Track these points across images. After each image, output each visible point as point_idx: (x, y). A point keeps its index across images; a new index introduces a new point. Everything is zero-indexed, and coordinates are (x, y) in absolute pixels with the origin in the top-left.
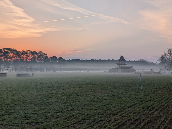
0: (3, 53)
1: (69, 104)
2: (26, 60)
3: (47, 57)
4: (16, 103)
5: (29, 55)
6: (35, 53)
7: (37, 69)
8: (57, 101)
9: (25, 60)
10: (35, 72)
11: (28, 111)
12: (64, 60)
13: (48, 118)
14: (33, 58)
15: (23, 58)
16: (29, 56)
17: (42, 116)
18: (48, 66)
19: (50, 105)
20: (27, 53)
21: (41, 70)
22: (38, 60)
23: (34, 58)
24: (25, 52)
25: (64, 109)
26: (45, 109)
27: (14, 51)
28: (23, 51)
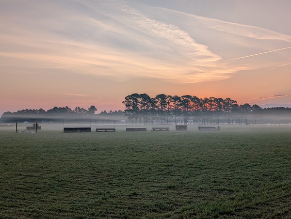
0: (182, 102)
1: (272, 170)
2: (210, 109)
3: (237, 105)
4: (202, 163)
5: (213, 103)
6: (221, 100)
7: (223, 121)
8: (255, 164)
9: (208, 110)
10: (221, 125)
11: (218, 174)
12: (260, 109)
13: (244, 185)
14: (218, 106)
15: (206, 107)
16: (213, 105)
17: (237, 182)
18: (238, 116)
19: (246, 169)
20: (211, 101)
21: (229, 123)
22: (224, 109)
23: (220, 107)
24: (207, 99)
25: (267, 176)
26: (240, 174)
27: (195, 99)
28: (206, 99)
